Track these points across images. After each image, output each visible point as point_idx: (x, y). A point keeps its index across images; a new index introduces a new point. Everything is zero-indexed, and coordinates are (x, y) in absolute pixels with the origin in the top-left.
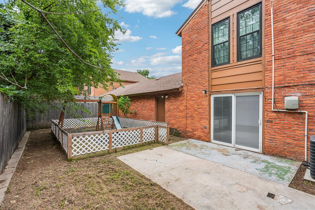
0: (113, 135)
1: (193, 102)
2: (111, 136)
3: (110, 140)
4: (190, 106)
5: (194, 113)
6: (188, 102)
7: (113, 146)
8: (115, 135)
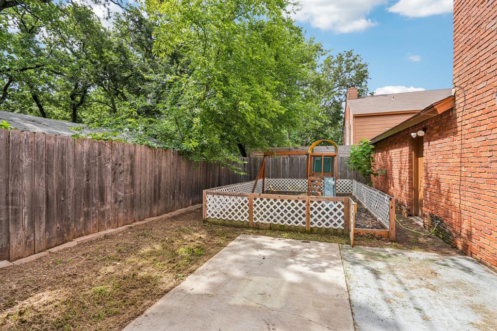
0: (255, 202)
1: (480, 139)
2: (251, 202)
3: (251, 209)
4: (471, 155)
5: (481, 175)
6: (467, 141)
7: (255, 219)
8: (258, 202)
